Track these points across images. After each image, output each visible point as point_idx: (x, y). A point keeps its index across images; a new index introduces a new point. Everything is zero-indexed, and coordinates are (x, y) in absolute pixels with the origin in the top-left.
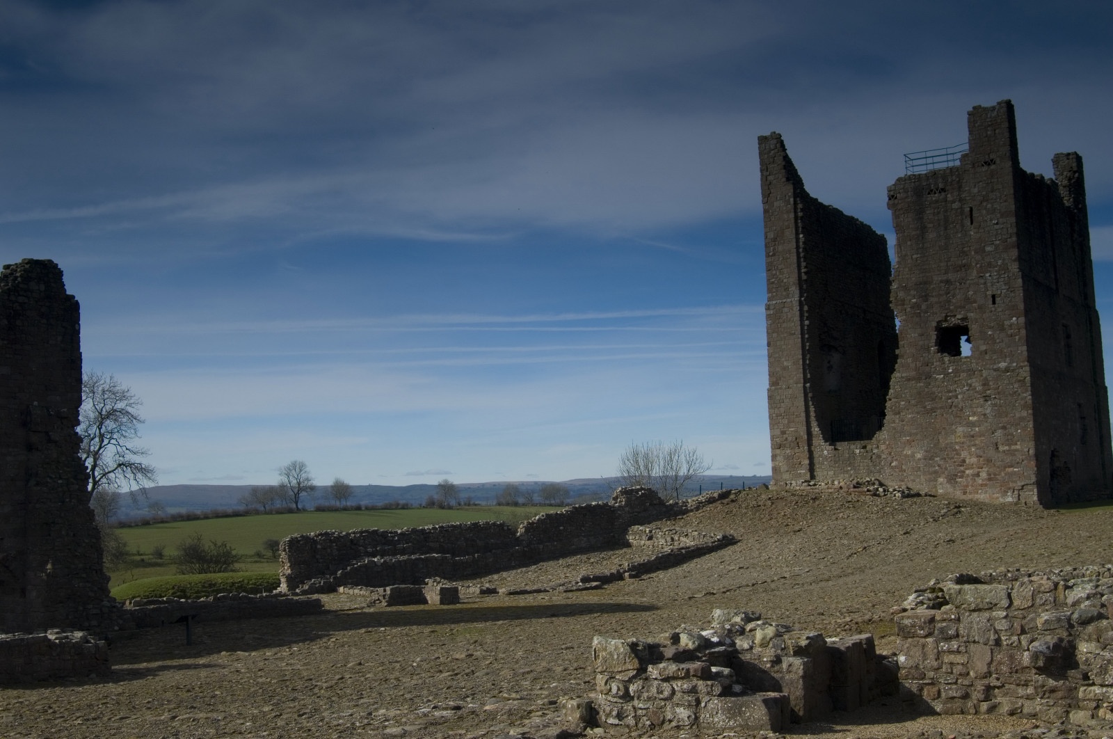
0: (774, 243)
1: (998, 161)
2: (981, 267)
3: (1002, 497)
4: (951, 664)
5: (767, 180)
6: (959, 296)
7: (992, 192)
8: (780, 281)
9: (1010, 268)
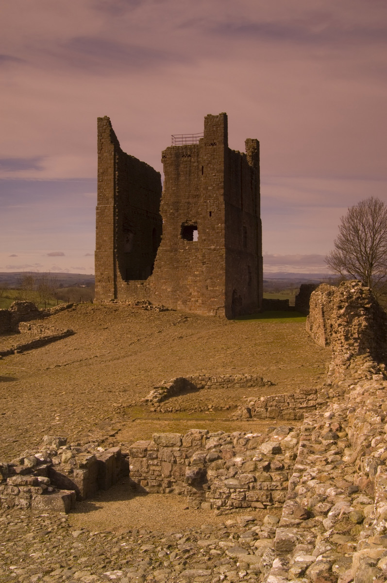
0: (102, 175)
1: (217, 144)
2: (205, 197)
3: (208, 313)
4: (154, 470)
5: (101, 141)
6: (194, 211)
7: (213, 159)
8: (105, 195)
9: (219, 198)
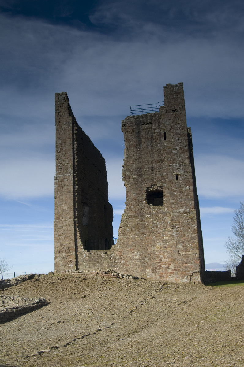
0: (60, 146)
1: (179, 110)
2: (170, 161)
3: (182, 280)
5: (58, 114)
6: (159, 175)
7: (176, 125)
8: (63, 165)
9: (185, 162)
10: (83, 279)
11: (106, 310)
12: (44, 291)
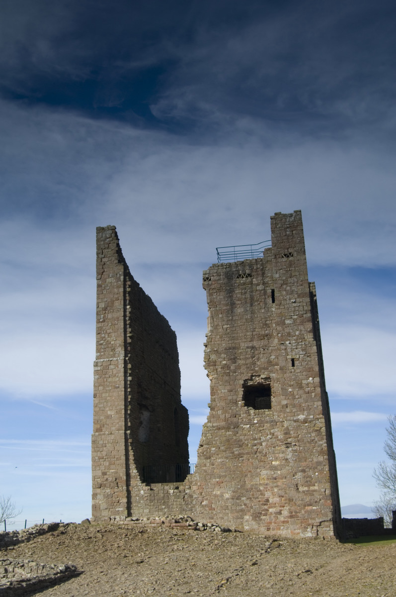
0: (104, 312)
1: (295, 254)
2: (282, 336)
3: (302, 533)
5: (101, 261)
6: (263, 360)
7: (291, 277)
8: (108, 343)
9: (306, 337)
10: (139, 532)
11: (176, 585)
12: (73, 551)
